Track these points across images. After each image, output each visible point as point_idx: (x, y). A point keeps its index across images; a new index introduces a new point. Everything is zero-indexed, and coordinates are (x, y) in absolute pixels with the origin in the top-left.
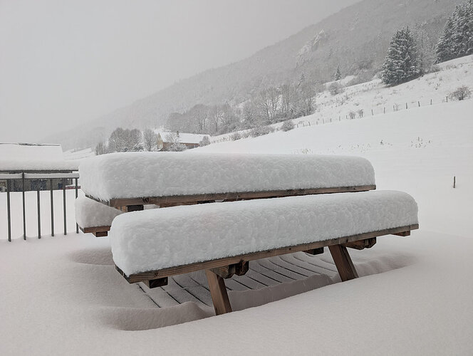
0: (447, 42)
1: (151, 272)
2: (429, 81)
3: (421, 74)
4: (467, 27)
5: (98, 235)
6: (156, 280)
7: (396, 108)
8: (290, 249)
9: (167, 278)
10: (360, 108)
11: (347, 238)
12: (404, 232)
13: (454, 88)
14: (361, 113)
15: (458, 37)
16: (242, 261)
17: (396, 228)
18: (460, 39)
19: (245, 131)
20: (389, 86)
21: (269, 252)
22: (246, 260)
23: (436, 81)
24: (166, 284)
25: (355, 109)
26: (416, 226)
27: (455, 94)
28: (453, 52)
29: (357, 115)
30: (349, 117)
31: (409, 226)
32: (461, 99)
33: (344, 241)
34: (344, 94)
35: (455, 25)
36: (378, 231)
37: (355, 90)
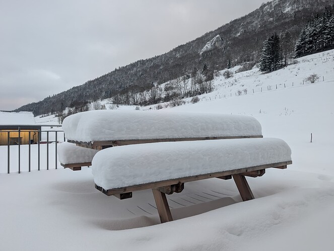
0: (302, 44)
1: (121, 188)
2: (291, 70)
3: (286, 65)
4: (315, 34)
5: (75, 169)
6: (125, 194)
7: (269, 88)
8: (210, 175)
9: (132, 192)
10: (244, 88)
11: (247, 169)
12: (282, 166)
13: (308, 75)
14: (246, 91)
15: (310, 41)
16: (180, 182)
17: (278, 163)
18: (311, 42)
19: (165, 103)
20: (264, 73)
21: (197, 177)
22: (182, 182)
23: (296, 70)
24: (131, 197)
25: (241, 89)
26: (290, 162)
27: (309, 79)
28: (306, 50)
29: (243, 92)
30: (237, 94)
31: (286, 162)
32: (313, 82)
33: (245, 170)
34: (234, 78)
35: (307, 33)
36: (266, 165)
37: (241, 76)
